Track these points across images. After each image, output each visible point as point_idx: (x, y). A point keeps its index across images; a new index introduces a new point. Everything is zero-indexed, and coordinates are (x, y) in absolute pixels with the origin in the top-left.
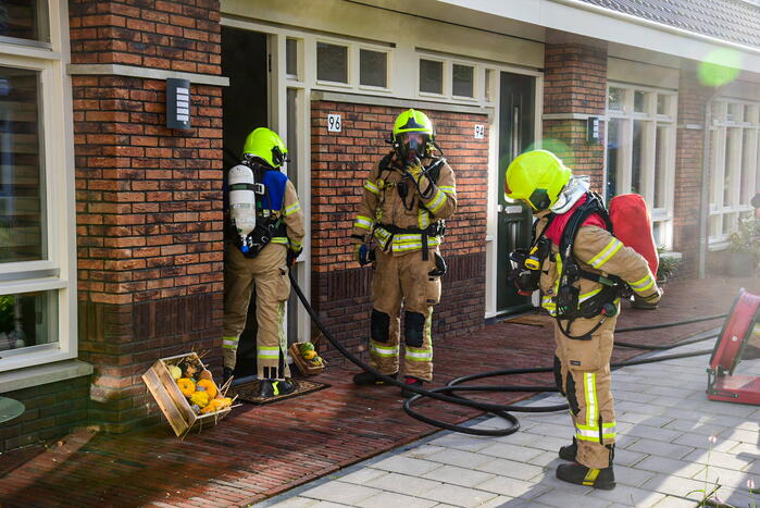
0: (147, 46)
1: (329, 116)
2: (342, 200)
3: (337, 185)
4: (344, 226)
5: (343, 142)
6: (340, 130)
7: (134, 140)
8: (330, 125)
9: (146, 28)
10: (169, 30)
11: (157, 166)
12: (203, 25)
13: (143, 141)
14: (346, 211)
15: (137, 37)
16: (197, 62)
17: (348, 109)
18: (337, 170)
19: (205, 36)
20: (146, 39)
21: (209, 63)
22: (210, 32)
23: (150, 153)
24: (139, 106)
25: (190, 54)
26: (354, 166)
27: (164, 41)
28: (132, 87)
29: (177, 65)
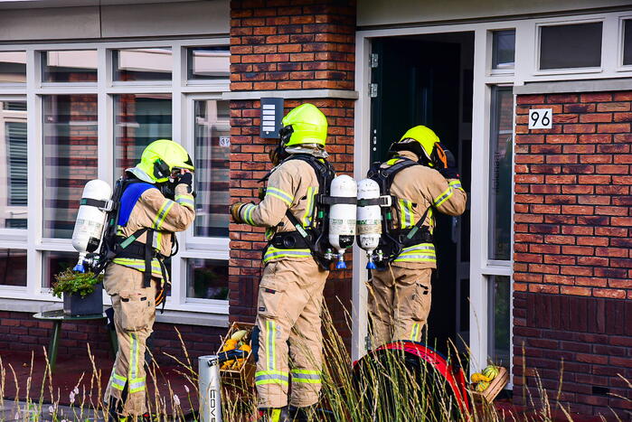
0: (257, 74)
1: (531, 111)
2: (554, 210)
3: (545, 191)
4: (558, 241)
5: (556, 140)
6: (550, 127)
7: (244, 149)
8: (531, 122)
9: (257, 60)
10: (277, 58)
11: (263, 168)
12: (309, 47)
13: (251, 149)
14: (561, 224)
15: (249, 68)
16: (302, 80)
17: (567, 100)
18: (545, 174)
19: (311, 57)
20: (256, 69)
21: (314, 79)
22: (316, 52)
23: (257, 158)
24: (248, 122)
25: (295, 75)
26: (577, 170)
27: (272, 67)
28: (244, 108)
29: (282, 85)
